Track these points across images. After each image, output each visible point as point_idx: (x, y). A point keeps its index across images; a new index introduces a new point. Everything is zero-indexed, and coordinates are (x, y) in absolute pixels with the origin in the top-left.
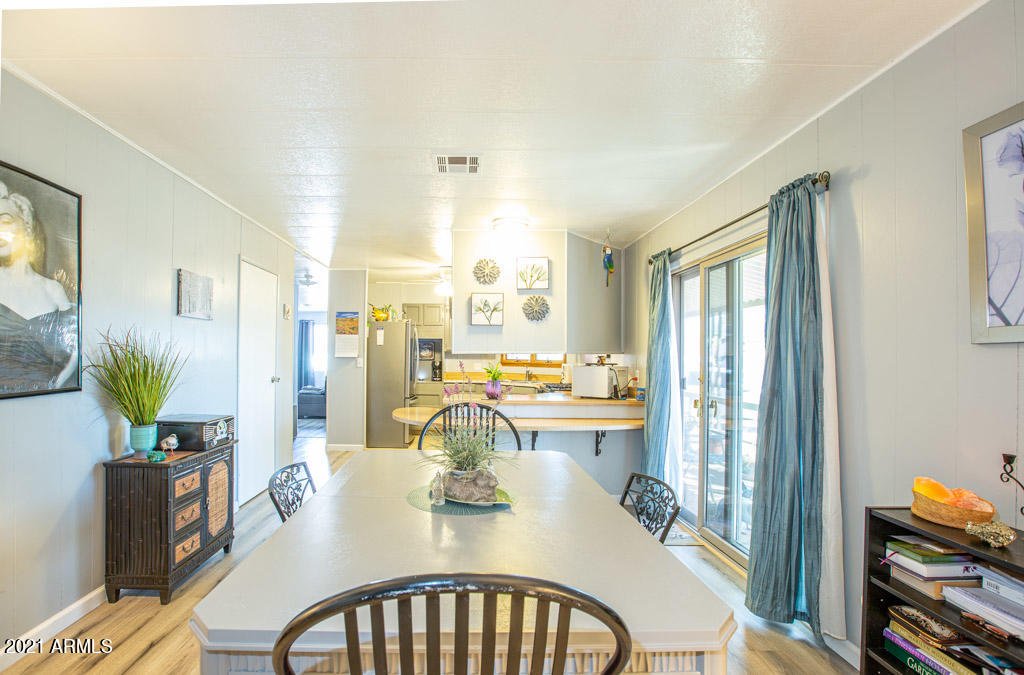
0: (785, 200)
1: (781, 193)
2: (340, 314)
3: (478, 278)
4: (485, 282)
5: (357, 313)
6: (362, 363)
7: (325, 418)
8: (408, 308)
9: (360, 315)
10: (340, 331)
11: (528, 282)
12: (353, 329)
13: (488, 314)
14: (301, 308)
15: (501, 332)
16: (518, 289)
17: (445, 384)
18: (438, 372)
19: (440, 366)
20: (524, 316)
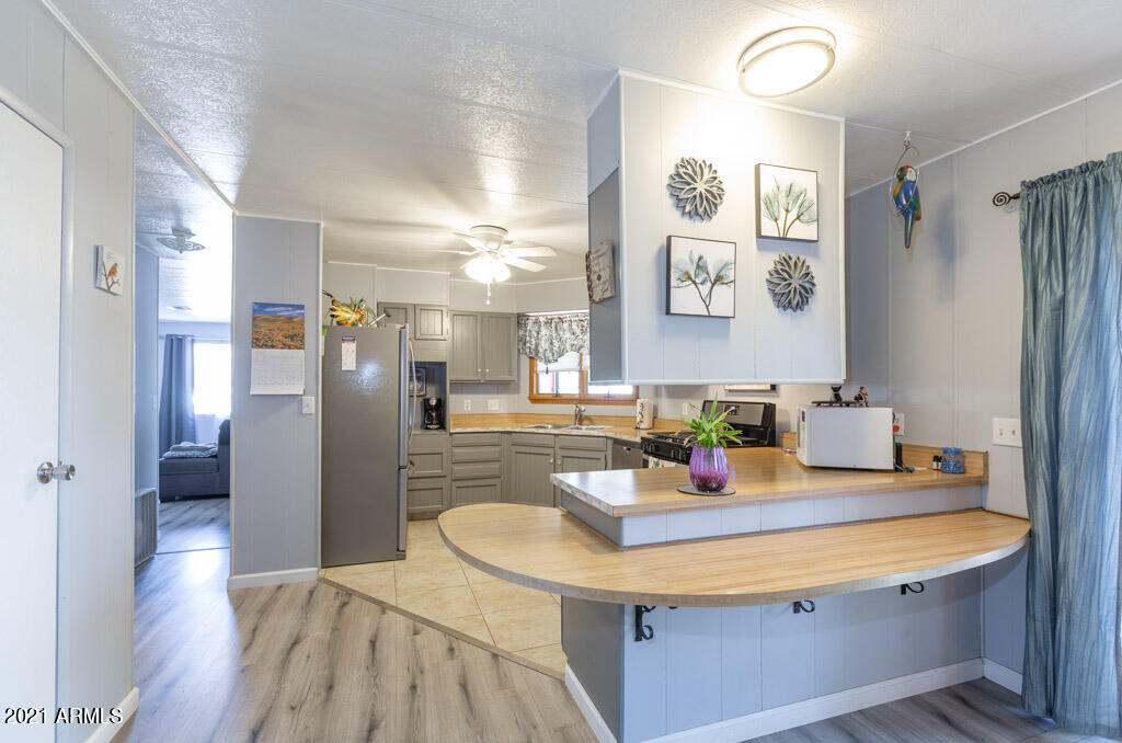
2: (260, 307)
3: (679, 203)
4: (694, 213)
5: (302, 307)
6: (312, 404)
7: (227, 496)
8: (387, 310)
9: (309, 313)
10: (258, 342)
11: (780, 223)
12: (292, 337)
13: (705, 289)
14: (166, 313)
15: (726, 334)
16: (759, 236)
17: (451, 434)
18: (435, 415)
19: (441, 405)
20: (768, 298)
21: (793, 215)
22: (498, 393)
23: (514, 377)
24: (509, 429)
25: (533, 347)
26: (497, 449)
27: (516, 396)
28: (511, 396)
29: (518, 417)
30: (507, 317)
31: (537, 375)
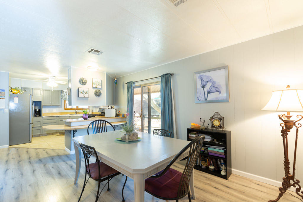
0: (165, 77)
1: (164, 75)
3: (81, 83)
4: (83, 84)
5: (4, 90)
6: (7, 111)
8: (25, 90)
9: (6, 91)
11: (96, 86)
12: (1, 97)
13: (84, 94)
15: (88, 100)
16: (93, 87)
17: (43, 117)
18: (38, 113)
19: (40, 111)
20: (95, 95)
21: (98, 84)
22: (56, 108)
23: (60, 104)
24: (58, 116)
25: (65, 98)
26: (55, 120)
27: (61, 109)
28: (59, 109)
29: (61, 113)
30: (58, 91)
31: (66, 104)
